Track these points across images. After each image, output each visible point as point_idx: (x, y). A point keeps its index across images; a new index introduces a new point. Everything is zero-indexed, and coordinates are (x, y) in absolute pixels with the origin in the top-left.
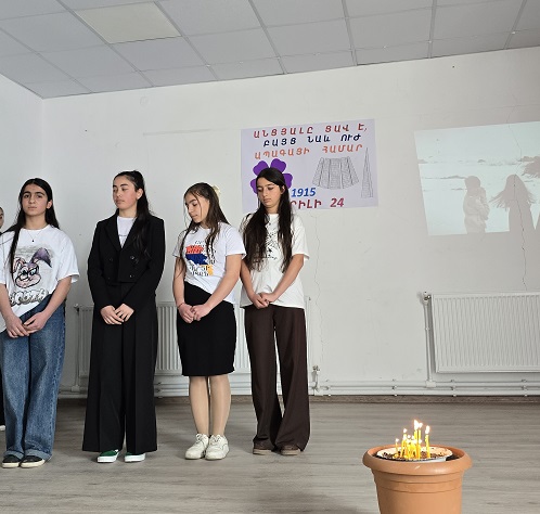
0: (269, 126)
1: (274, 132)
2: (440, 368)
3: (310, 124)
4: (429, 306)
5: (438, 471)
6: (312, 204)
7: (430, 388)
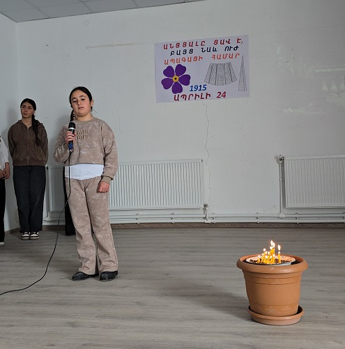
0: (174, 41)
1: (178, 45)
2: (289, 205)
3: (203, 38)
4: (283, 165)
5: (286, 271)
6: (204, 96)
7: (282, 218)
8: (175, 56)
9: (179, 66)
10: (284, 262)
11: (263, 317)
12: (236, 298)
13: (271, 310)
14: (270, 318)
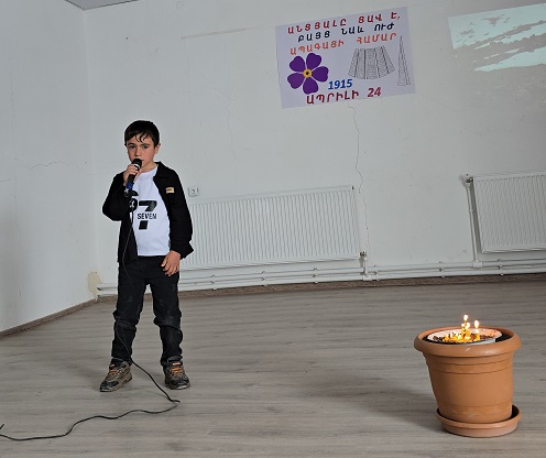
1: (308, 27)
2: (486, 248)
3: (343, 16)
5: (489, 352)
6: (350, 95)
7: (477, 269)
8: (305, 43)
9: (311, 56)
10: (484, 338)
11: (460, 425)
12: (417, 396)
13: (471, 414)
14: (471, 426)
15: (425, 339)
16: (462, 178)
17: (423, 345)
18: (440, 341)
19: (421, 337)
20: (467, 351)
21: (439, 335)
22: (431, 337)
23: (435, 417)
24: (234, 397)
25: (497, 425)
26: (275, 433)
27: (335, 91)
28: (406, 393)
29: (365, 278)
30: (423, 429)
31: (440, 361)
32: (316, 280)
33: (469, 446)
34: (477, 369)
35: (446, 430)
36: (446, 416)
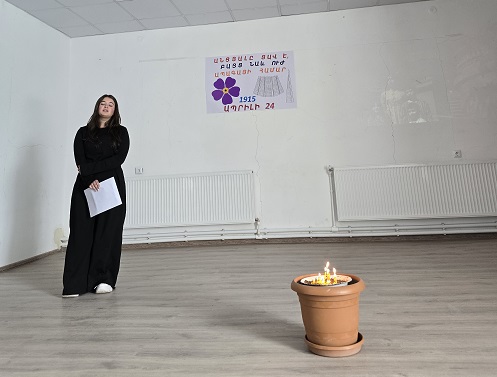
0: (224, 55)
1: (228, 59)
3: (251, 54)
4: (332, 175)
5: (343, 292)
6: (253, 107)
7: (334, 232)
8: (225, 70)
9: (229, 79)
10: (340, 282)
11: (321, 347)
12: (291, 325)
13: (329, 339)
14: (329, 348)
15: (299, 282)
16: (326, 168)
17: (297, 287)
18: (309, 284)
19: (296, 281)
20: (328, 292)
21: (309, 279)
22: (303, 281)
23: (303, 341)
24: (158, 326)
25: (348, 348)
26: (186, 354)
27: (243, 104)
28: (284, 323)
29: (257, 237)
30: (295, 351)
31: (309, 299)
32: (223, 238)
33: (327, 364)
34: (334, 305)
35: (312, 351)
36: (311, 340)
